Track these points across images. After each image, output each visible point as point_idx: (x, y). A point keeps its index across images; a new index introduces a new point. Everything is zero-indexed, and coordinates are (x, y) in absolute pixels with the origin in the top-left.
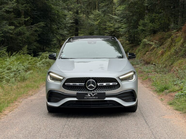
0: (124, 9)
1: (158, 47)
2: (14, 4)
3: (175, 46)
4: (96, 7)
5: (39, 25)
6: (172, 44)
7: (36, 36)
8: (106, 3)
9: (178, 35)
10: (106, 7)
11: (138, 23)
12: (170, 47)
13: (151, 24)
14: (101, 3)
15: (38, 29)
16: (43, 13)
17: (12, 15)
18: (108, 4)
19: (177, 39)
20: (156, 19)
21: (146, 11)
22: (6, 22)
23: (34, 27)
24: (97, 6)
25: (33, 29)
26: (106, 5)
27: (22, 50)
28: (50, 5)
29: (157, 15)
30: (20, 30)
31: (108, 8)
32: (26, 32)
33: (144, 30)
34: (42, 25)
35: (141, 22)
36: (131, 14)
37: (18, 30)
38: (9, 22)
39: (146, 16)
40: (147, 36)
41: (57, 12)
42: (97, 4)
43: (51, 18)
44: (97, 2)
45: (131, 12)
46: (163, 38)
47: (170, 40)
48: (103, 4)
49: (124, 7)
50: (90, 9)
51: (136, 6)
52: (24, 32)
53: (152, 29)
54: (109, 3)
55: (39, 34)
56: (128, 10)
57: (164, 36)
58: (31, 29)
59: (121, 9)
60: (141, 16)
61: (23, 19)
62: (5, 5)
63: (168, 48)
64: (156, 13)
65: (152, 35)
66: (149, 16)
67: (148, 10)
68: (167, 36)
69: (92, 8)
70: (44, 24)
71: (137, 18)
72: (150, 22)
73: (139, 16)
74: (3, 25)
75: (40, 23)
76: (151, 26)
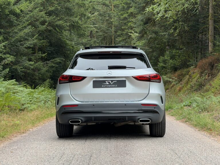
0: (144, 45)
1: (177, 84)
2: (34, 40)
3: (191, 82)
4: (112, 42)
5: (55, 61)
6: (189, 80)
7: (51, 72)
8: (123, 37)
9: (196, 71)
10: (124, 42)
11: (158, 60)
12: (187, 83)
13: (171, 61)
14: (118, 38)
15: (54, 65)
16: (57, 49)
17: (30, 51)
18: (126, 39)
19: (194, 75)
20: (177, 56)
21: (167, 47)
22: (25, 57)
23: (50, 63)
24: (113, 40)
25: (49, 65)
26: (123, 40)
27: (44, 84)
28: (65, 41)
29: (178, 51)
30: (37, 66)
31: (126, 42)
32: (42, 68)
33: (164, 67)
34: (58, 61)
35: (161, 59)
36: (151, 50)
37: (36, 66)
38: (28, 58)
39: (167, 52)
40: (168, 73)
41: (71, 48)
42: (113, 38)
43: (65, 54)
44: (113, 36)
45: (151, 48)
46: (182, 74)
47: (188, 76)
48: (120, 38)
49: (143, 43)
50: (105, 44)
51: (157, 42)
52: (40, 68)
53: (173, 66)
54: (127, 37)
55: (54, 70)
56: (147, 45)
57: (183, 73)
58: (47, 65)
59: (140, 44)
60: (162, 52)
61: (40, 55)
62: (26, 42)
63: (185, 84)
64: (177, 49)
65: (173, 72)
66: (170, 52)
67: (168, 45)
68: (186, 73)
69: (107, 43)
70: (60, 60)
71: (157, 54)
72: (171, 59)
73: (159, 52)
74: (23, 61)
75: (56, 59)
76: (172, 63)
